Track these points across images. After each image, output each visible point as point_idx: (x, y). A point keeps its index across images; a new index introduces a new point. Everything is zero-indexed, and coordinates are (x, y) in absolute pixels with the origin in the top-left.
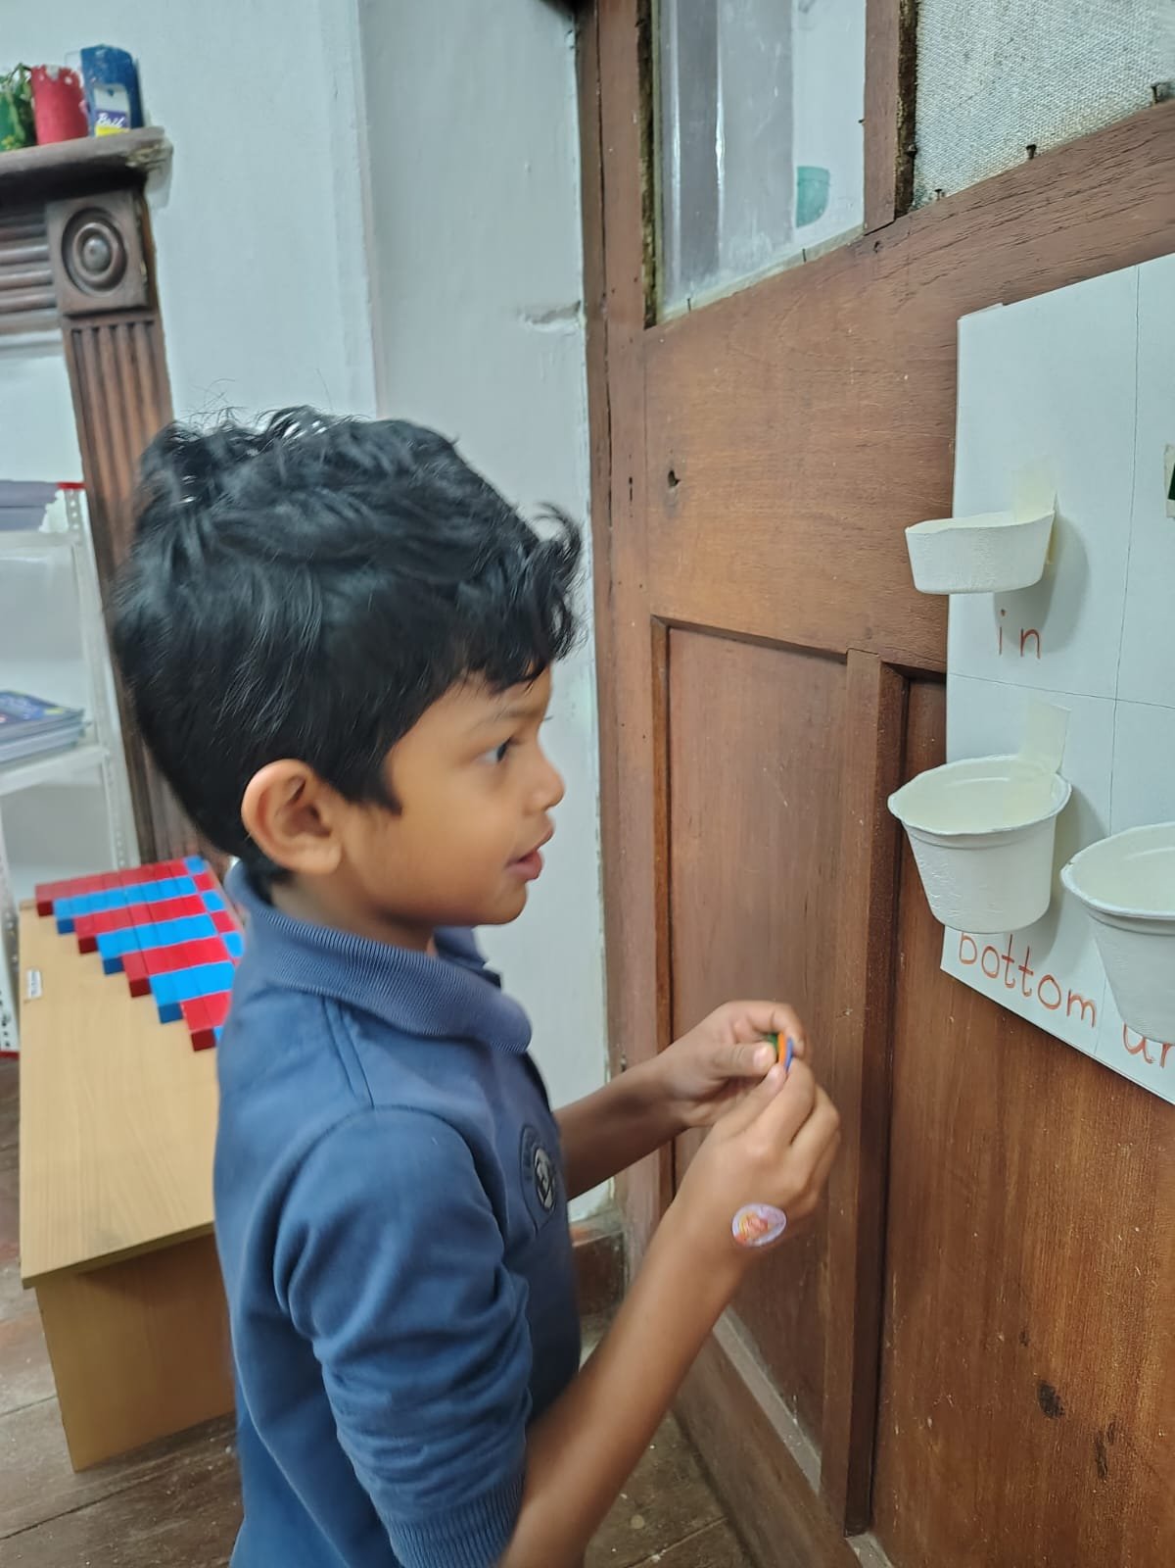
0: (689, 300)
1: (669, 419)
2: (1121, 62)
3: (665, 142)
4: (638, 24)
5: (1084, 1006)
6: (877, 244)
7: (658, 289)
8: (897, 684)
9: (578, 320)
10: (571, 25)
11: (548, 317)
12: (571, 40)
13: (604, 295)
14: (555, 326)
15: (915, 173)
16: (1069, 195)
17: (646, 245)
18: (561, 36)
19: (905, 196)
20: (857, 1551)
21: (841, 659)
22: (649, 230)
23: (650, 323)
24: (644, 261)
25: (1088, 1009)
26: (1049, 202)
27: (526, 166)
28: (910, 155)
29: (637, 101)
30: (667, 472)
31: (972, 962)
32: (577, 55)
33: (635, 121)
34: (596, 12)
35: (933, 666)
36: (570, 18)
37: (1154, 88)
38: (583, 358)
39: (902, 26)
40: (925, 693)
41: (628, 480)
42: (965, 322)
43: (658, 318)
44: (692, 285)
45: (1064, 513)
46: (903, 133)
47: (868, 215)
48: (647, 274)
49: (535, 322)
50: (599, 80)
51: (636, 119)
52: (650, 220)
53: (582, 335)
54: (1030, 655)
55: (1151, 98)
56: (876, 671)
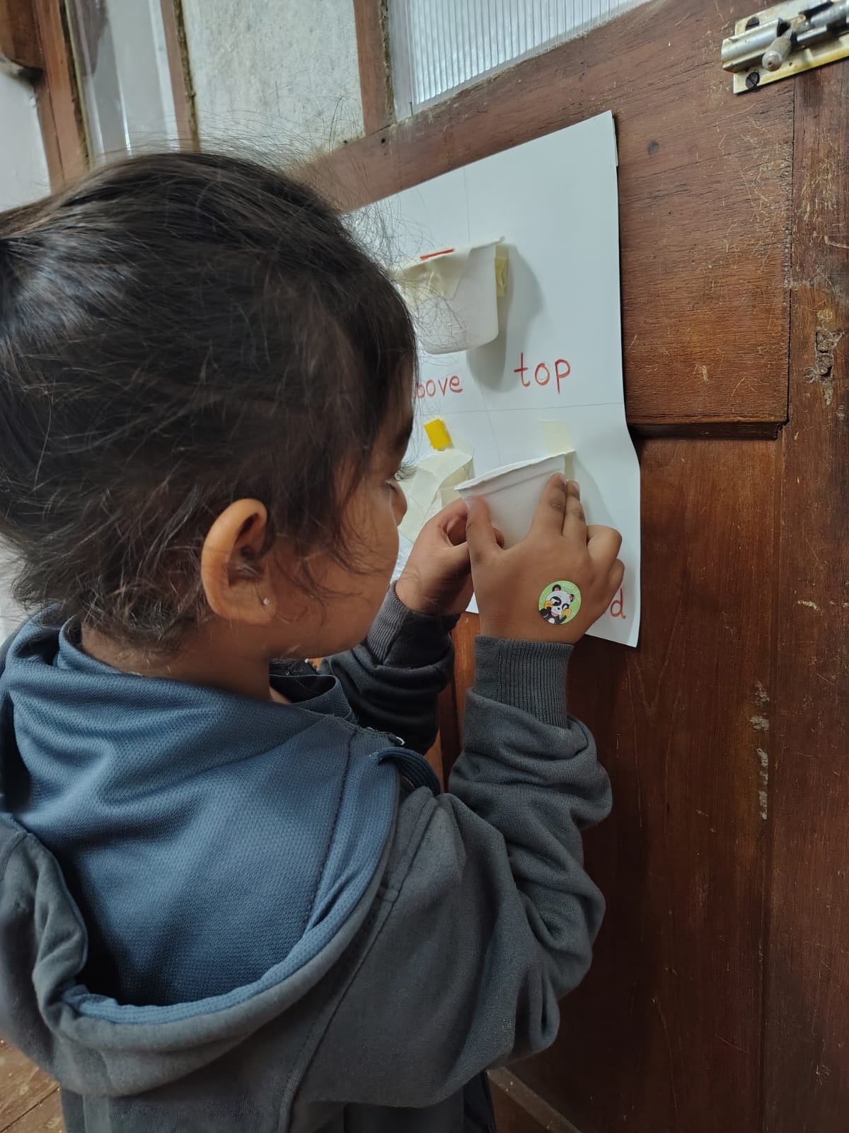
4: (73, 101)
10: (32, 93)
12: (33, 102)
18: (26, 100)
29: (78, 142)
32: (38, 110)
34: (47, 88)
36: (31, 89)
39: (191, 129)
50: (55, 127)
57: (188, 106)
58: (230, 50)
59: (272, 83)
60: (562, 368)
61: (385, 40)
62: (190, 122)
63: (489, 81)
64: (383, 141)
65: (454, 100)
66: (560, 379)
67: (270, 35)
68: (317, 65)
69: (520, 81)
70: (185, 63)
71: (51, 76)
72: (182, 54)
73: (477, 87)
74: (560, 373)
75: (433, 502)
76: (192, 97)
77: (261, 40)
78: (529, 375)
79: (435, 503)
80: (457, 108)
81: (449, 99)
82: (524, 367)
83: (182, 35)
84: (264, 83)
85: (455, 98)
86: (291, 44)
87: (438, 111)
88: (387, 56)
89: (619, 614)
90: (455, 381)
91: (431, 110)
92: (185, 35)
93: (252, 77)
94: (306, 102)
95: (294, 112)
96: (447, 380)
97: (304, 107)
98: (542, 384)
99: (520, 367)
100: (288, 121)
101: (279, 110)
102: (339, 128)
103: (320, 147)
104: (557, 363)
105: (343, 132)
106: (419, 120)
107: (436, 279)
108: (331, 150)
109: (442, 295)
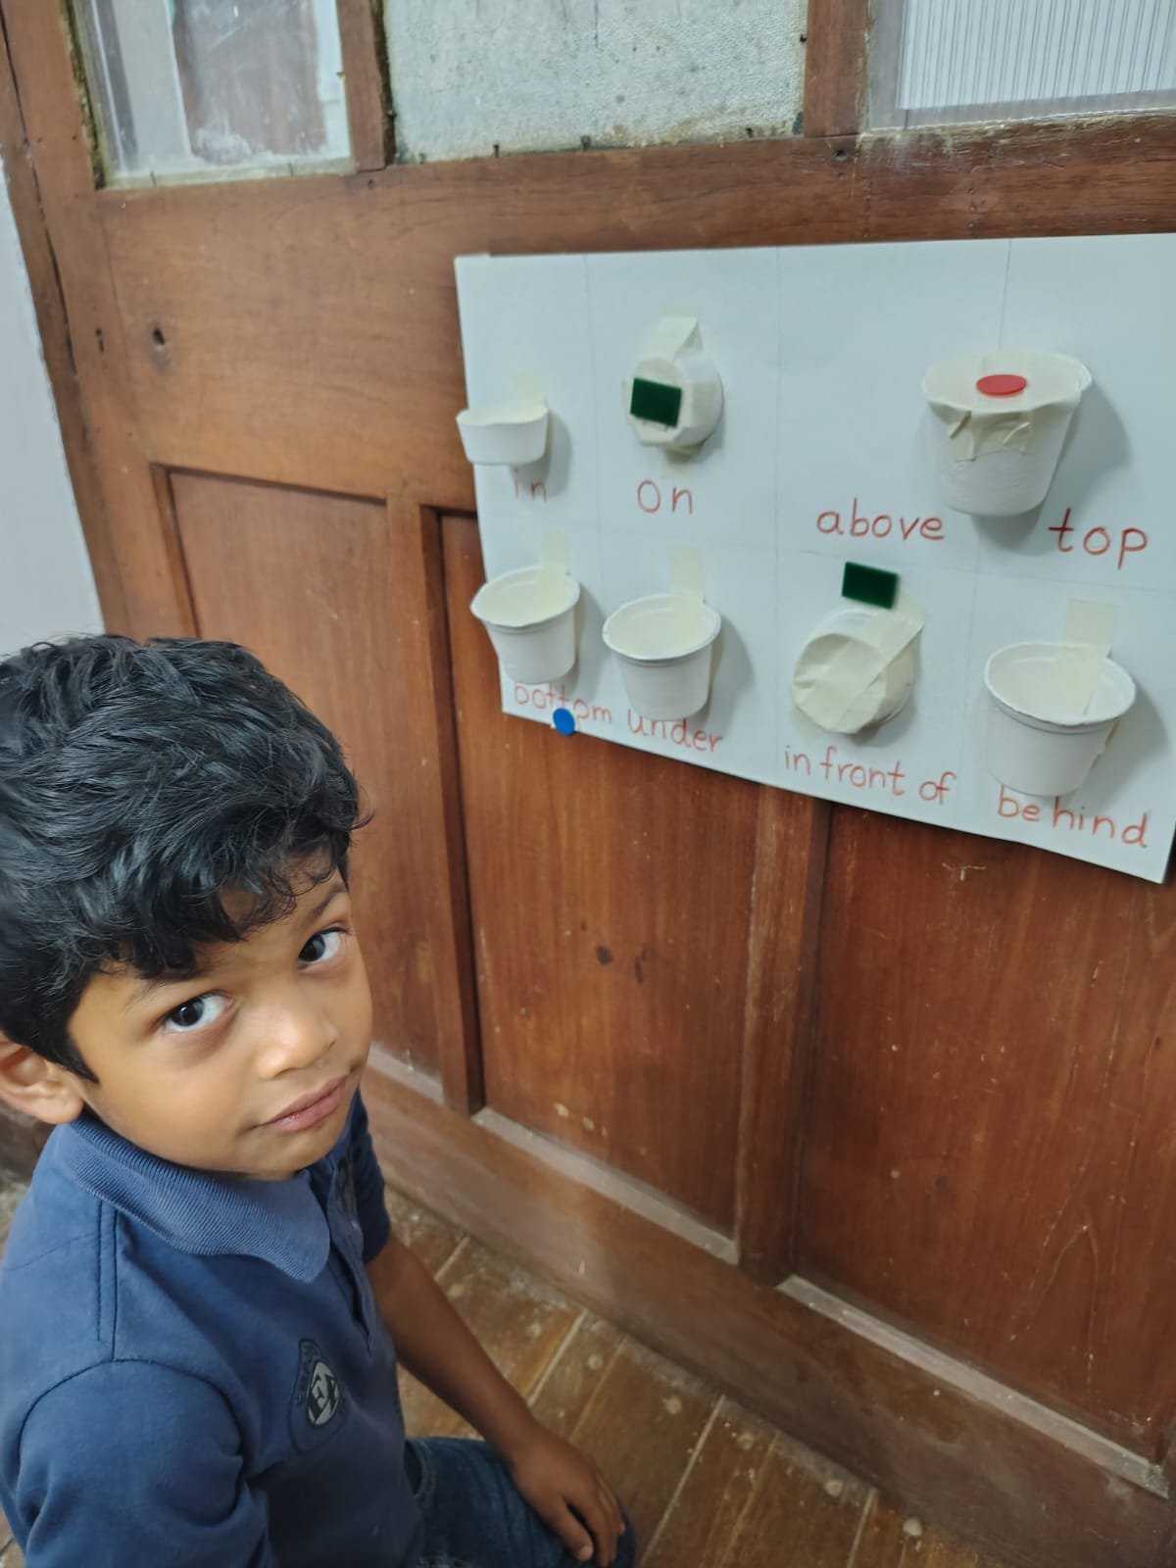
1: (146, 281)
2: (555, 109)
5: (603, 712)
6: (371, 182)
7: (104, 152)
8: (432, 516)
13: (26, 142)
15: (397, 132)
17: (83, 106)
19: (391, 148)
20: (478, 1120)
21: (380, 502)
22: (82, 91)
23: (100, 184)
24: (83, 122)
25: (606, 714)
26: (517, 192)
28: (391, 118)
30: (152, 331)
31: (525, 702)
35: (466, 506)
37: (581, 137)
40: (454, 525)
41: (93, 331)
42: (460, 262)
43: (109, 180)
44: (153, 160)
45: (552, 409)
46: (384, 99)
47: (358, 155)
48: (89, 136)
52: (83, 81)
54: (539, 499)
55: (579, 143)
56: (416, 511)
60: (1134, 540)
64: (840, 152)
66: (1126, 552)
69: (1138, 140)
74: (1127, 545)
75: (872, 684)
78: (1074, 539)
79: (873, 686)
80: (1005, 145)
82: (1067, 526)
87: (964, 137)
89: (1134, 841)
90: (931, 524)
91: (952, 133)
94: (665, 41)
95: (635, 50)
96: (917, 521)
97: (658, 48)
98: (1094, 553)
99: (1060, 525)
100: (617, 62)
101: (596, 37)
102: (734, 102)
103: (688, 122)
104: (1127, 532)
105: (743, 111)
106: (923, 143)
107: (1025, 430)
108: (710, 132)
109: (1022, 449)
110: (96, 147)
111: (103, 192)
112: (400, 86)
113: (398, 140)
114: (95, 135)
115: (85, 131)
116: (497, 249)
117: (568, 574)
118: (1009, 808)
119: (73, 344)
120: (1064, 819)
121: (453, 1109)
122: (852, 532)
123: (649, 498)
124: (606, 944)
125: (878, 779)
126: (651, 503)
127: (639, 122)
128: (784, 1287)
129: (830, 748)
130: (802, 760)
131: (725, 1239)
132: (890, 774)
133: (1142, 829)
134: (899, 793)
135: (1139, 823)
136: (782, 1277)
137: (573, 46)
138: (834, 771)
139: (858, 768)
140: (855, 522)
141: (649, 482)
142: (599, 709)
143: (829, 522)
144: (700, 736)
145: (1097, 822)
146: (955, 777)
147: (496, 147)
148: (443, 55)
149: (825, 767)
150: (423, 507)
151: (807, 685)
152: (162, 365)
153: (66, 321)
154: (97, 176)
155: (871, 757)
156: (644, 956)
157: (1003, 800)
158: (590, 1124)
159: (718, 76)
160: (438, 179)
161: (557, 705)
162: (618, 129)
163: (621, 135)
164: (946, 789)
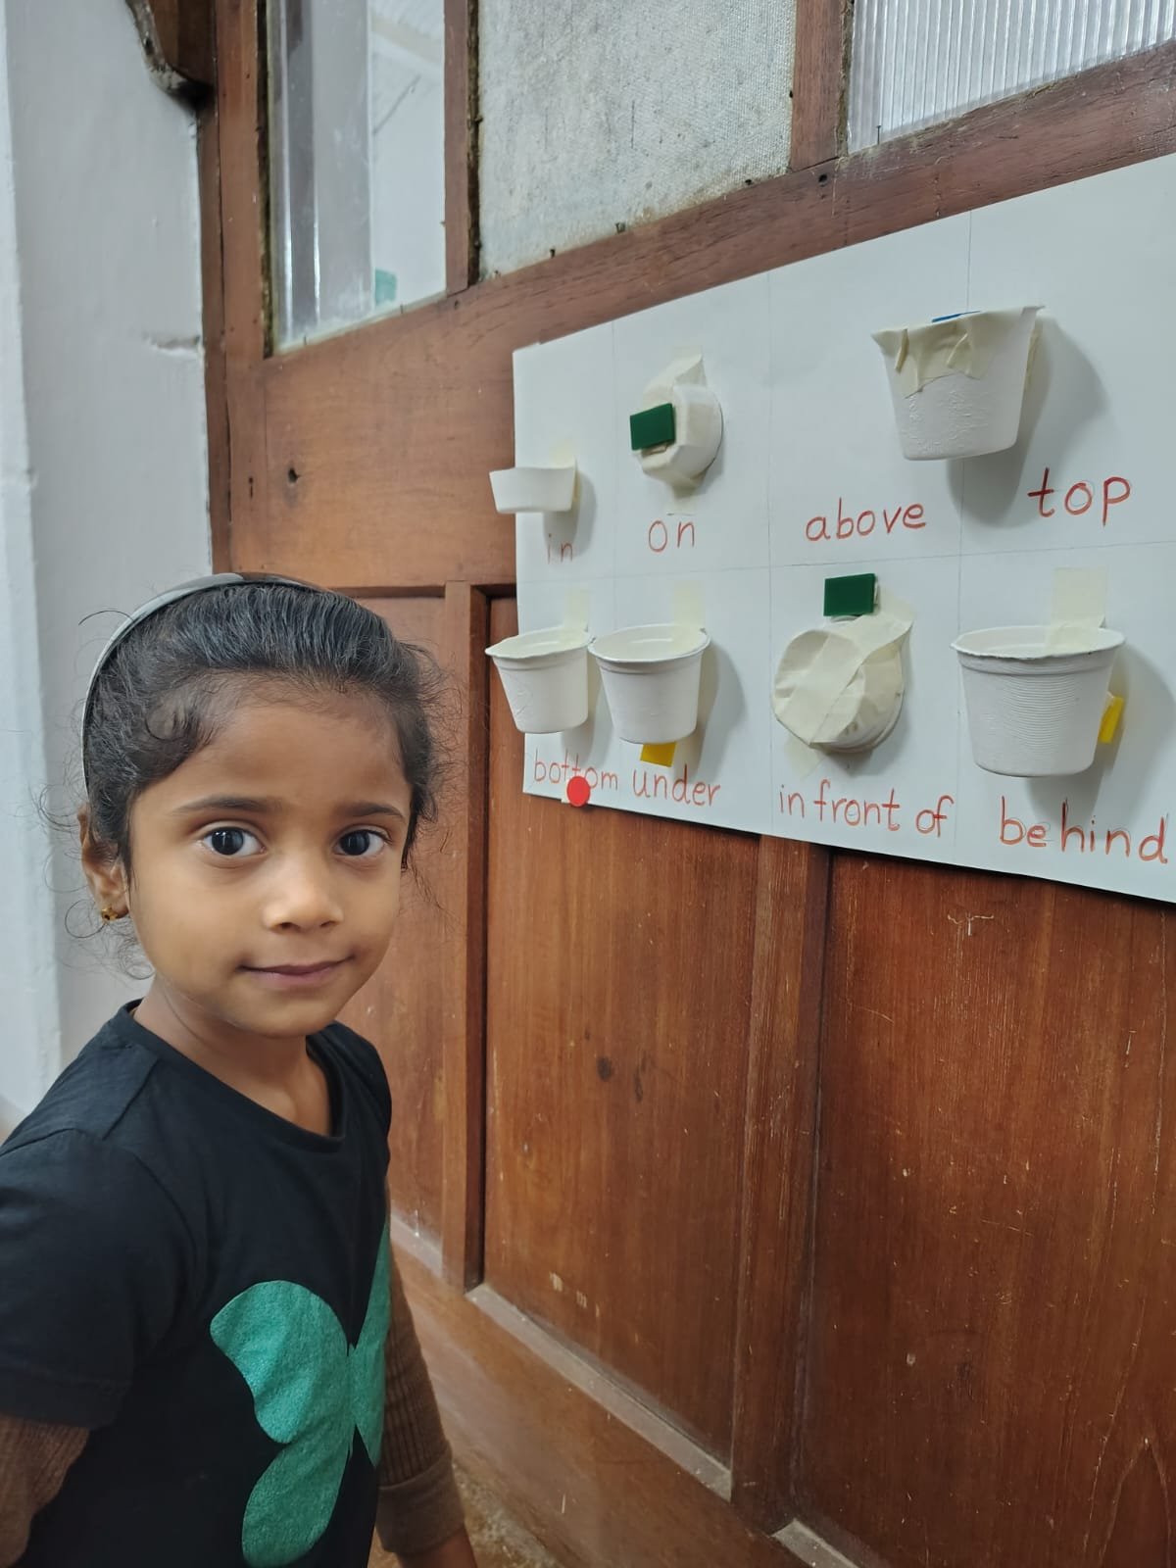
0: (305, 339)
1: (289, 427)
2: (600, 209)
3: (280, 220)
4: (258, 129)
5: (611, 778)
6: (456, 303)
7: (275, 330)
8: (482, 599)
9: (197, 351)
10: (192, 119)
11: (172, 344)
12: (193, 130)
13: (223, 333)
14: (179, 352)
15: (481, 260)
16: (574, 279)
17: (264, 296)
18: (184, 128)
19: (474, 274)
20: (474, 1300)
21: (437, 592)
22: (267, 285)
23: (268, 354)
24: (263, 307)
25: (614, 779)
26: (564, 282)
27: (154, 221)
28: (476, 247)
29: (257, 186)
30: (287, 471)
31: (543, 778)
32: (199, 141)
33: (255, 200)
34: (216, 114)
35: (507, 581)
36: (192, 114)
37: (617, 225)
38: (201, 381)
39: (469, 167)
40: (500, 606)
41: (247, 480)
42: (518, 356)
43: (275, 352)
44: (307, 328)
45: (582, 470)
46: (472, 233)
47: (449, 283)
48: (265, 318)
49: (160, 346)
50: (219, 165)
51: (256, 199)
52: (268, 278)
53: (201, 363)
54: (567, 559)
55: (615, 230)
56: (466, 594)
57: (468, 134)
58: (556, 58)
59: (627, 101)
60: (1115, 490)
61: (845, 42)
62: (468, 155)
63: (1029, 95)
64: (823, 178)
65: (959, 122)
66: (1109, 505)
67: (634, 37)
68: (711, 77)
69: (1084, 94)
70: (473, 76)
71: (224, 95)
72: (470, 63)
73: (1003, 103)
74: (1110, 497)
75: (851, 683)
76: (476, 123)
77: (614, 45)
78: (1054, 501)
79: (852, 685)
80: (964, 132)
81: (950, 120)
82: (1047, 489)
83: (473, 38)
84: (612, 104)
85: (963, 119)
86: (669, 50)
87: (929, 136)
88: (846, 64)
89: (1155, 856)
90: (912, 512)
91: (917, 135)
92: (477, 39)
93: (591, 95)
94: (684, 128)
95: (661, 142)
96: (900, 510)
97: (679, 135)
98: (1076, 513)
99: (1040, 489)
100: (647, 155)
101: (632, 140)
102: (738, 163)
103: (701, 190)
104: (1107, 483)
105: (745, 169)
106: (892, 150)
107: (965, 346)
108: (719, 194)
109: (967, 372)
110: (270, 328)
111: (271, 360)
112: (487, 221)
113: (481, 266)
114: (270, 317)
115: (262, 315)
116: (545, 336)
117: (587, 630)
118: (1012, 832)
119: (232, 495)
120: (1074, 840)
121: (450, 1282)
122: (839, 536)
123: (658, 538)
124: (608, 1055)
125: (873, 813)
126: (658, 543)
127: (662, 201)
128: (781, 1535)
129: (824, 782)
130: (797, 800)
131: (720, 1466)
132: (885, 806)
133: (1161, 841)
134: (895, 829)
135: (1157, 833)
136: (782, 1522)
137: (614, 151)
138: (828, 809)
139: (852, 802)
140: (841, 523)
141: (658, 522)
142: (608, 774)
143: (817, 527)
144: (699, 789)
145: (1110, 837)
146: (952, 801)
147: (553, 251)
148: (519, 187)
149: (819, 805)
150: (474, 588)
151: (786, 693)
152: (291, 499)
153: (229, 476)
154: (267, 350)
155: (866, 787)
156: (644, 1067)
157: (1004, 823)
158: (583, 1301)
159: (726, 146)
160: (506, 287)
161: (571, 775)
162: (646, 211)
163: (648, 216)
164: (945, 817)
